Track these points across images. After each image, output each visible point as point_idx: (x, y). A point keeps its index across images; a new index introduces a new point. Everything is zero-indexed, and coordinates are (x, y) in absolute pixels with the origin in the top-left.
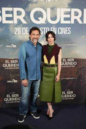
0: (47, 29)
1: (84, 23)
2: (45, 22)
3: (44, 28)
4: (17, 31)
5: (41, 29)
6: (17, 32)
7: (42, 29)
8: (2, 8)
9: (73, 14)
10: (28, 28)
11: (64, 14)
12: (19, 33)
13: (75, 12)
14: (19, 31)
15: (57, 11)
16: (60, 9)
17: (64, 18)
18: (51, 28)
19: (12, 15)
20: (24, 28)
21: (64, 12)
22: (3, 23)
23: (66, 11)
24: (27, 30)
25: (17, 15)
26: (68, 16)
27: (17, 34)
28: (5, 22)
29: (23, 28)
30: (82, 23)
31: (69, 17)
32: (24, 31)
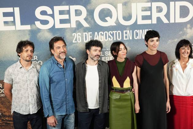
0: (119, 33)
1: (171, 22)
2: (115, 23)
3: (115, 32)
4: (76, 38)
5: (110, 33)
6: (76, 40)
7: (112, 33)
8: (54, 7)
9: (154, 9)
10: (91, 33)
11: (142, 11)
12: (79, 41)
13: (157, 7)
14: (79, 38)
15: (131, 7)
16: (136, 4)
17: (142, 16)
18: (124, 31)
19: (68, 15)
20: (86, 33)
21: (142, 8)
22: (56, 27)
23: (144, 6)
24: (90, 36)
25: (76, 16)
26: (148, 13)
27: (76, 42)
28: (58, 26)
29: (84, 33)
30: (168, 22)
31: (150, 14)
32: (86, 37)
